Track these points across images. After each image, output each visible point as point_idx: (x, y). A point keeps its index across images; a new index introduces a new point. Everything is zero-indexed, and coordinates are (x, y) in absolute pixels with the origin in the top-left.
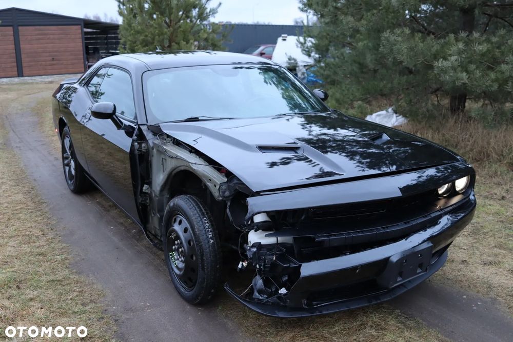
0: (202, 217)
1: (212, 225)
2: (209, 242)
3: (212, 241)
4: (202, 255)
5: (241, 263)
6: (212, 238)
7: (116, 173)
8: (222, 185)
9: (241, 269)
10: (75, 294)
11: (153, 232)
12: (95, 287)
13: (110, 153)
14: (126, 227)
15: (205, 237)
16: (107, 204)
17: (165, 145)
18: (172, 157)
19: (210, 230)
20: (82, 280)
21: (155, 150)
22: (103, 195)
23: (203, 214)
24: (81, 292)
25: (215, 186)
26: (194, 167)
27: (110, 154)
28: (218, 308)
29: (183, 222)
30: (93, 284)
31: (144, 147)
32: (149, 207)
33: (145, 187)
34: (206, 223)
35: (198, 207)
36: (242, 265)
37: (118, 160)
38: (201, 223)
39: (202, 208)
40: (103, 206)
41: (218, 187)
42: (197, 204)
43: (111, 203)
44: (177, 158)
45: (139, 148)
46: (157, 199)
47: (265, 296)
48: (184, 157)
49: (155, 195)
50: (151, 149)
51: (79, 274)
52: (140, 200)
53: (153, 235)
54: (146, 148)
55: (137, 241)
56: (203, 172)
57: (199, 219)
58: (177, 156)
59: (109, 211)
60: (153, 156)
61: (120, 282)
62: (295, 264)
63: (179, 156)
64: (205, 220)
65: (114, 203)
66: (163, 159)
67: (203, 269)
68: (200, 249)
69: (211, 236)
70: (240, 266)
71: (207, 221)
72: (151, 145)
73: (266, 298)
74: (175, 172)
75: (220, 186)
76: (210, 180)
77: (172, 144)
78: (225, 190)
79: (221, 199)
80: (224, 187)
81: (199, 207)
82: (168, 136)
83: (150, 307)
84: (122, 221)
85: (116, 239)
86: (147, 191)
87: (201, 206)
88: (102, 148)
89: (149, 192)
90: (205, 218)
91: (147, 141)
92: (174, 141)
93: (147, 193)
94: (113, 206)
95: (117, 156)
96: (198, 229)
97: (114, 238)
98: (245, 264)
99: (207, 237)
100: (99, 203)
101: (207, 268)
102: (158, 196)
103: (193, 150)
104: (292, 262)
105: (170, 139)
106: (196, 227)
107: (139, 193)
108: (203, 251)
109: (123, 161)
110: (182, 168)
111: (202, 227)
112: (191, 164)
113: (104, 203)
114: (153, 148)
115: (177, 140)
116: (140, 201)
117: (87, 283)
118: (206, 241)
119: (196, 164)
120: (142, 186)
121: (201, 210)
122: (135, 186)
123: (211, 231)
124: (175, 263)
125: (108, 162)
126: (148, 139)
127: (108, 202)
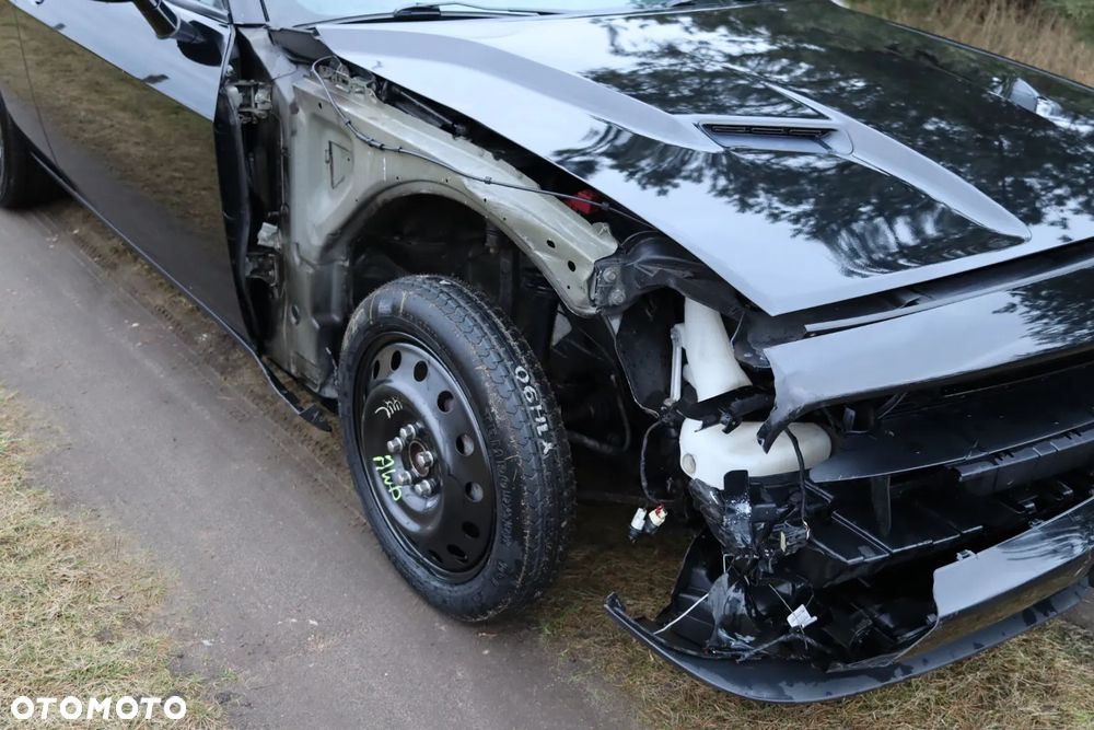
0: (509, 364)
1: (544, 390)
2: (538, 449)
3: (548, 447)
4: (516, 495)
5: (641, 513)
6: (546, 436)
7: (122, 147)
8: (603, 269)
9: (642, 533)
10: (68, 592)
11: (293, 371)
12: (128, 558)
13: (97, 83)
14: (178, 325)
15: (525, 432)
16: (105, 246)
17: (344, 100)
18: (381, 148)
19: (539, 408)
20: (79, 531)
21: (302, 116)
22: (89, 216)
23: (511, 353)
24: (86, 583)
25: (572, 266)
26: (481, 191)
27: (95, 87)
28: (540, 631)
29: (430, 369)
30: (118, 544)
31: (264, 102)
32: (276, 292)
33: (266, 232)
34: (524, 385)
35: (490, 328)
36: (647, 518)
37: (124, 108)
38: (508, 386)
39: (503, 330)
40: (94, 252)
41: (584, 273)
42: (486, 317)
43: (115, 242)
44: (401, 151)
45: (241, 106)
46: (311, 271)
47: (748, 639)
48: (433, 153)
49: (302, 259)
50: (286, 112)
51: (66, 505)
52: (248, 269)
53: (295, 379)
54: (267, 106)
55: (222, 374)
56: (518, 212)
57: (501, 371)
58: (403, 144)
59: (114, 267)
60: (294, 133)
61: (204, 535)
62: (877, 552)
63: (410, 146)
64: (522, 374)
65: (125, 243)
66: (330, 143)
67: (517, 534)
68: (509, 472)
69: (544, 428)
70: (638, 523)
71: (526, 380)
72: (289, 96)
73: (750, 643)
74: (387, 196)
75: (595, 271)
76: (551, 244)
77: (375, 100)
78: (614, 282)
79: (592, 311)
80: (608, 274)
81: (494, 328)
82: (354, 70)
83: (323, 633)
84: (159, 302)
85: (154, 367)
86: (270, 244)
87: (498, 321)
88: (68, 69)
89: (278, 246)
90: (519, 369)
91: (272, 82)
92: (379, 88)
93: (272, 250)
94: (124, 251)
95: (119, 93)
96: (501, 407)
97: (149, 364)
98: (657, 518)
99: (533, 431)
100: (81, 241)
101: (532, 536)
102: (315, 262)
103: (459, 128)
104: (866, 543)
105: (364, 84)
106: (493, 398)
107: (244, 248)
108: (519, 480)
109: (136, 111)
110: (425, 189)
111: (514, 400)
112: (465, 181)
113: (96, 240)
114: (294, 109)
115: (391, 84)
116: (248, 274)
117: (98, 544)
118: (530, 448)
119: (489, 182)
120: (256, 228)
121: (502, 339)
122: (232, 229)
123: (542, 412)
124: (396, 493)
125: (92, 112)
126: (273, 76)
127: (109, 239)
